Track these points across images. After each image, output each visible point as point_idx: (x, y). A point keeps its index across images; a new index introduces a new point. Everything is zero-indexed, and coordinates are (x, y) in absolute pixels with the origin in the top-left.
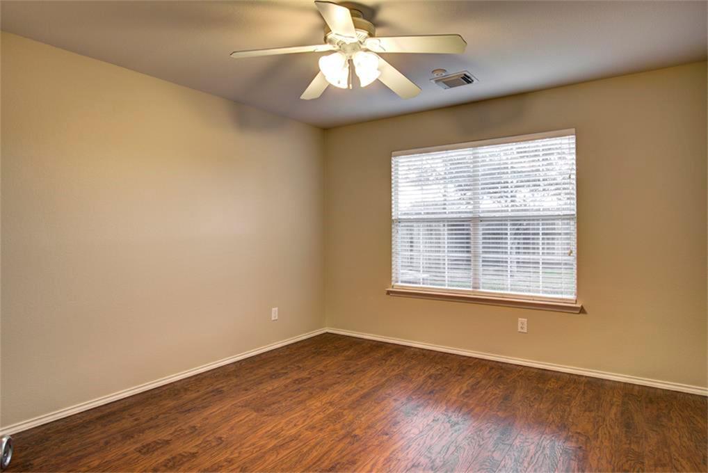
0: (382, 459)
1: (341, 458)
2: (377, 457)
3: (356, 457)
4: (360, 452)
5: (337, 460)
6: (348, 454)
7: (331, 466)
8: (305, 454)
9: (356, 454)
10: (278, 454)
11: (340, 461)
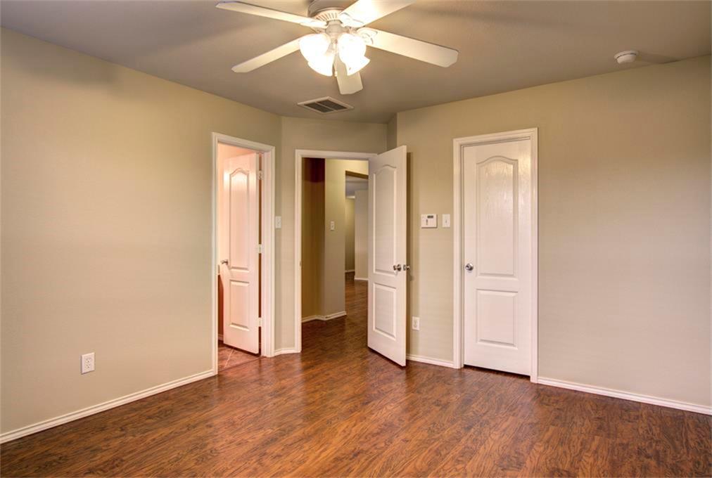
0: (307, 463)
1: (349, 464)
2: (311, 465)
3: (334, 464)
4: (328, 470)
5: (353, 462)
6: (341, 468)
7: (359, 457)
8: (387, 468)
9: (333, 468)
10: (415, 467)
11: (350, 461)
